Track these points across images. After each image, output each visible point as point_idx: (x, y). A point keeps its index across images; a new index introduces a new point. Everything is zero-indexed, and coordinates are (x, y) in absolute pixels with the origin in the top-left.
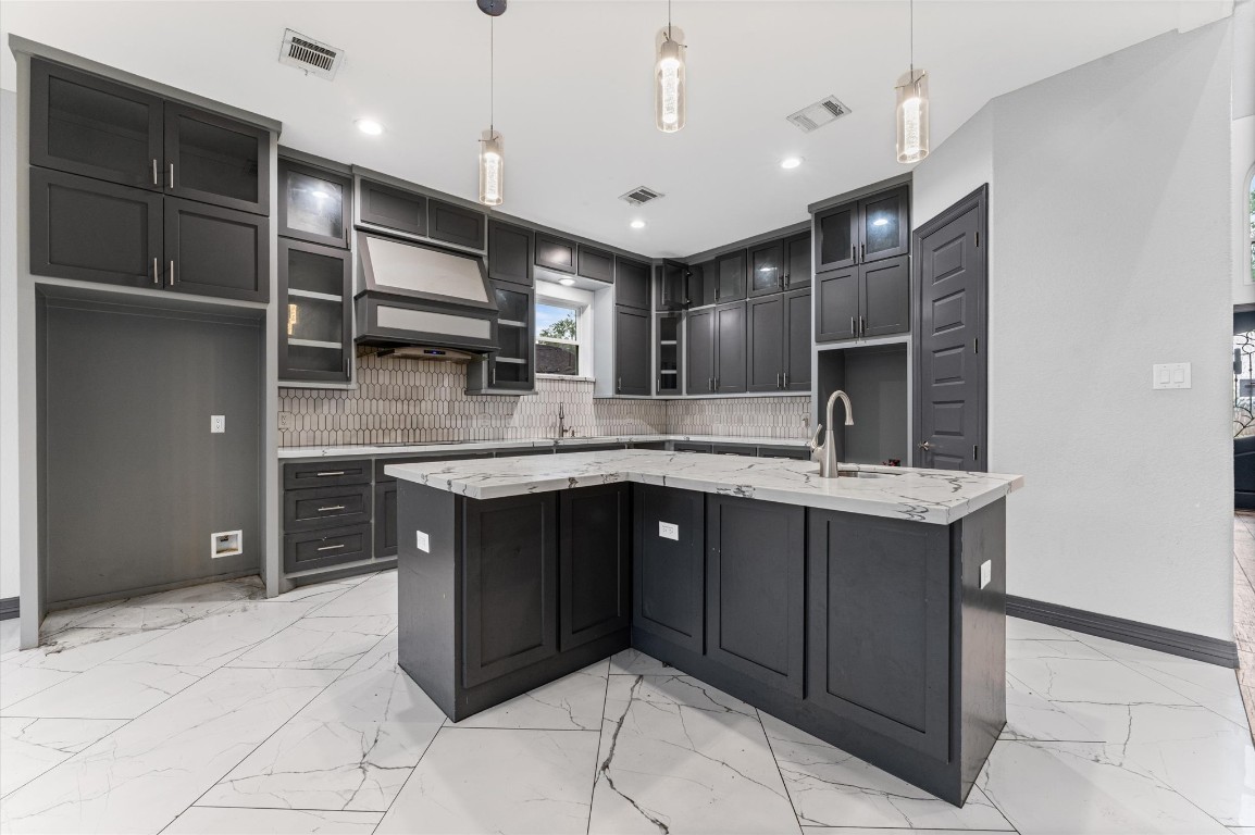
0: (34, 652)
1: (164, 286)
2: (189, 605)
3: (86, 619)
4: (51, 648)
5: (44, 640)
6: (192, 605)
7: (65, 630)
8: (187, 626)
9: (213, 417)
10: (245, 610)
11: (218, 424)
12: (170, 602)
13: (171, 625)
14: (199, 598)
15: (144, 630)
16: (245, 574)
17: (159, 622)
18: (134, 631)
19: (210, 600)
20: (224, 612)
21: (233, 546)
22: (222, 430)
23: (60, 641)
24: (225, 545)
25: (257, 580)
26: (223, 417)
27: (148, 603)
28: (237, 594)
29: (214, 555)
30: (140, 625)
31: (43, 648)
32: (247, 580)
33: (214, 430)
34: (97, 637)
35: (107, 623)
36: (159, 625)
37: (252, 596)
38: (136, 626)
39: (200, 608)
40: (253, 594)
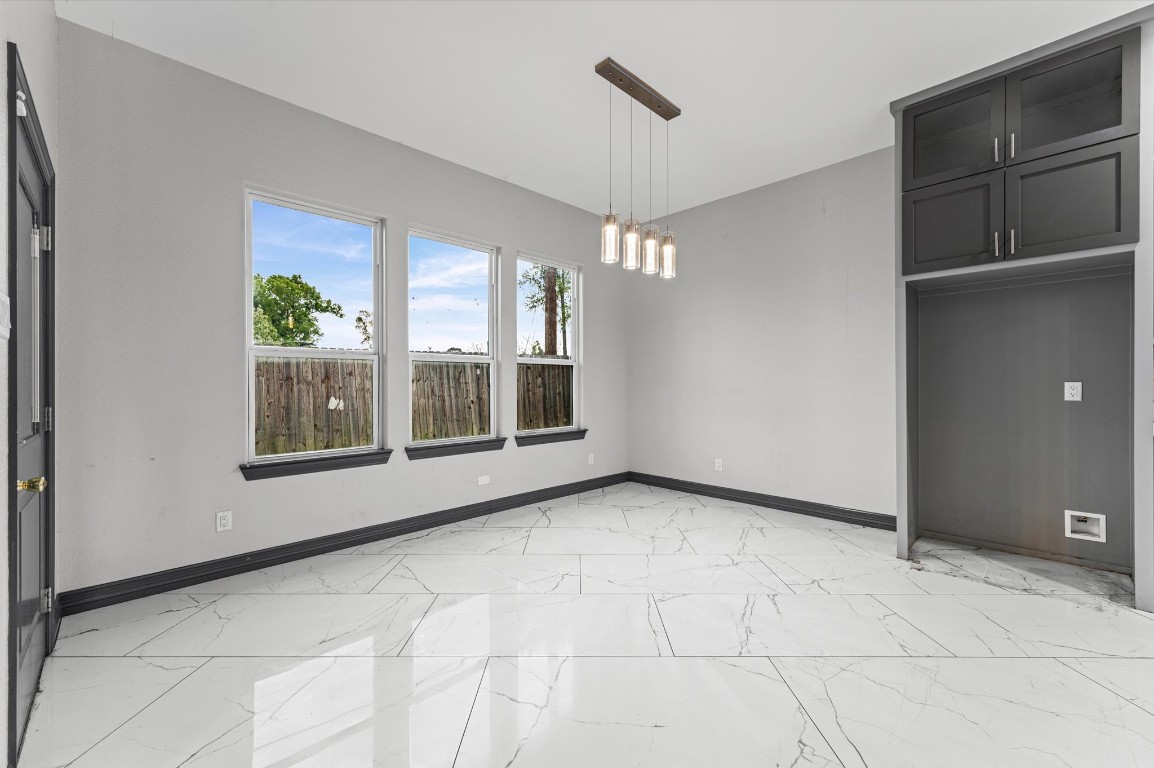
0: (904, 562)
1: (1005, 256)
2: (1035, 577)
3: (942, 552)
4: (915, 565)
5: (911, 555)
6: (1039, 578)
7: (928, 555)
8: (1026, 597)
9: (1066, 384)
10: (1100, 609)
11: (1073, 391)
12: (1016, 566)
13: (1013, 588)
14: (1046, 574)
15: (986, 582)
16: (1110, 567)
17: (1001, 580)
18: (977, 579)
19: (1058, 581)
20: (1072, 600)
21: (1095, 530)
22: (1078, 398)
23: (922, 562)
24: (1082, 526)
25: (1126, 580)
26: (1079, 385)
27: (994, 559)
28: (1094, 587)
29: (1068, 534)
30: (983, 576)
31: (910, 562)
32: (1112, 576)
33: (1068, 397)
34: (948, 571)
35: (958, 562)
36: (1000, 583)
37: (1113, 597)
38: (978, 574)
39: (1045, 584)
40: (1116, 595)
